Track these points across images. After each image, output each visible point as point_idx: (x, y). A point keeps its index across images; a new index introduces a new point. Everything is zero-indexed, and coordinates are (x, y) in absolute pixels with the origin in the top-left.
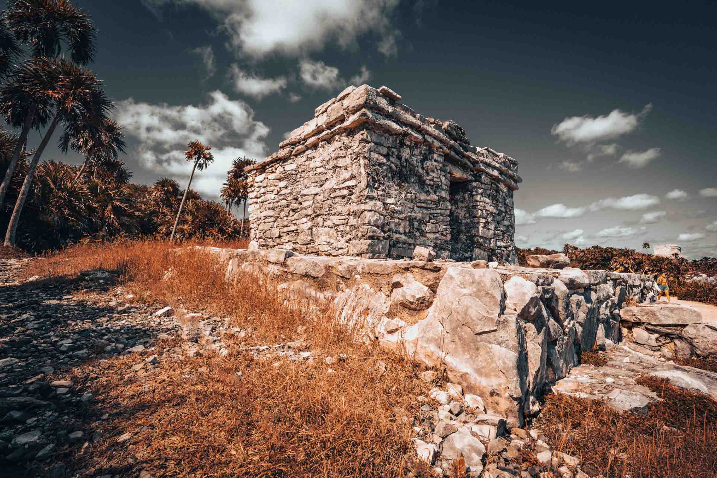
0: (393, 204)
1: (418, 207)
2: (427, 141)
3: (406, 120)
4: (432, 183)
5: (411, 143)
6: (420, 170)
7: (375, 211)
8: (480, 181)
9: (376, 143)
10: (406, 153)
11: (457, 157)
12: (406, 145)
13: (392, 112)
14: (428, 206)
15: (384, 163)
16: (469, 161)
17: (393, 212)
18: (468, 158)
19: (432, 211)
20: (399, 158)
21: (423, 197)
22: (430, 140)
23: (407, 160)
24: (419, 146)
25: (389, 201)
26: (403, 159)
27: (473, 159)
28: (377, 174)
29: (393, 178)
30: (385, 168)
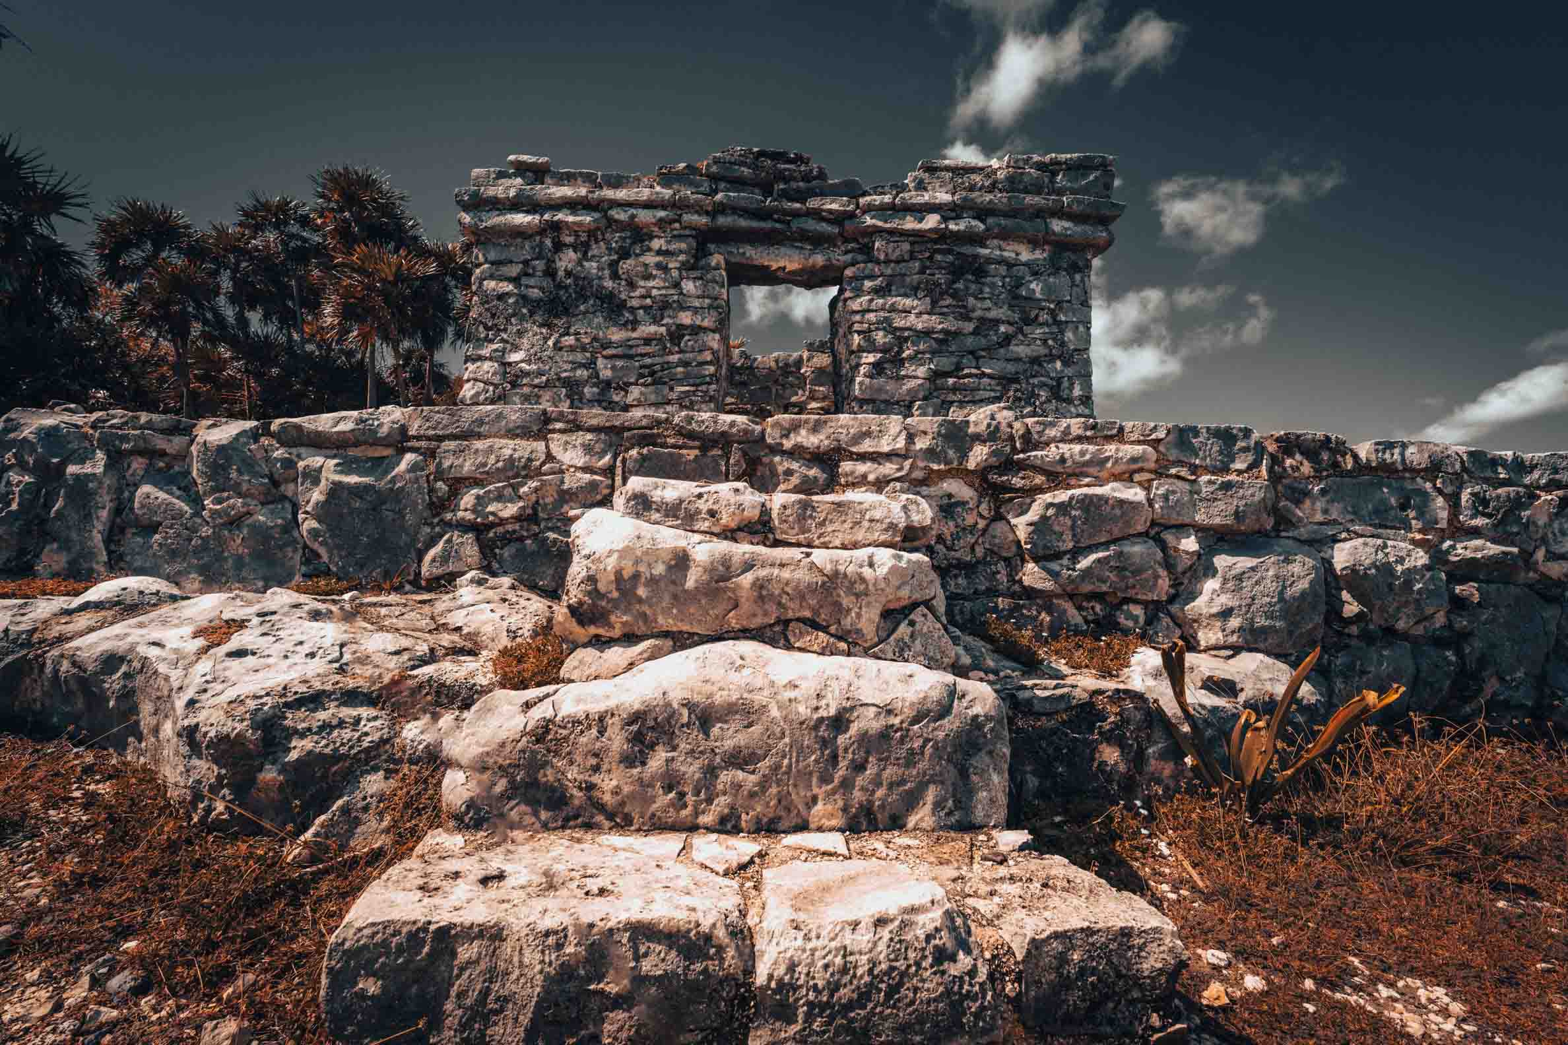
0: (522, 361)
1: (605, 357)
2: (616, 221)
3: (551, 199)
4: (648, 301)
5: (577, 236)
6: (609, 284)
7: (476, 380)
8: (871, 259)
9: (492, 263)
10: (567, 260)
11: (763, 224)
12: (565, 245)
13: (515, 197)
14: (633, 351)
15: (507, 294)
16: (823, 219)
17: (517, 376)
18: (817, 214)
19: (648, 361)
20: (550, 273)
21: (616, 335)
22: (620, 215)
23: (568, 274)
24: (600, 237)
25: (515, 357)
26: (561, 273)
27: (830, 211)
28: (493, 316)
29: (532, 313)
30: (511, 301)
